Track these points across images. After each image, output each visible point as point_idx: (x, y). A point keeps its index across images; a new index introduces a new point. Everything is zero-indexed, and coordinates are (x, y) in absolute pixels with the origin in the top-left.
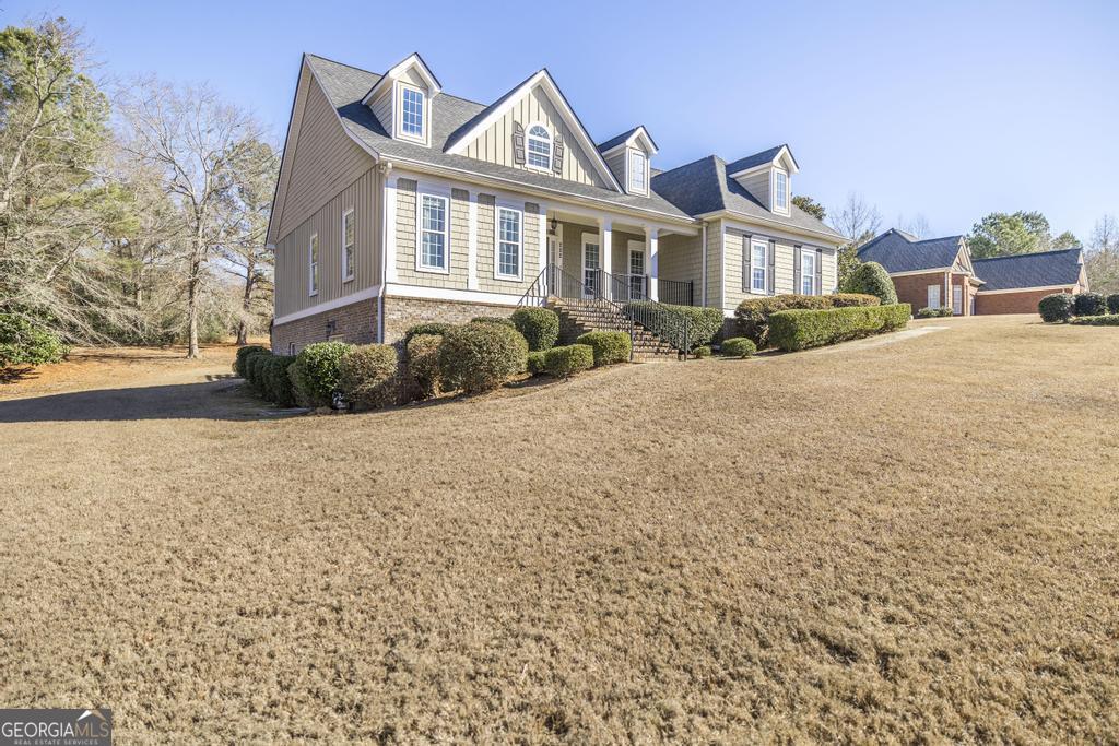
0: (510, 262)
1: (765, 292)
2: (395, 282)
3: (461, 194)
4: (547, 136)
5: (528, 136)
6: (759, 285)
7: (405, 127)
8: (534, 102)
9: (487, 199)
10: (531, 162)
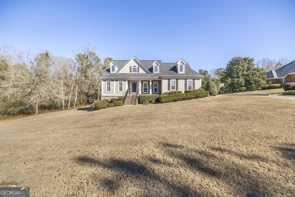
0: (121, 89)
1: (175, 90)
2: (103, 94)
3: (113, 80)
4: (136, 67)
5: (132, 68)
6: (173, 88)
7: (112, 71)
8: (134, 62)
9: (117, 81)
10: (133, 72)
